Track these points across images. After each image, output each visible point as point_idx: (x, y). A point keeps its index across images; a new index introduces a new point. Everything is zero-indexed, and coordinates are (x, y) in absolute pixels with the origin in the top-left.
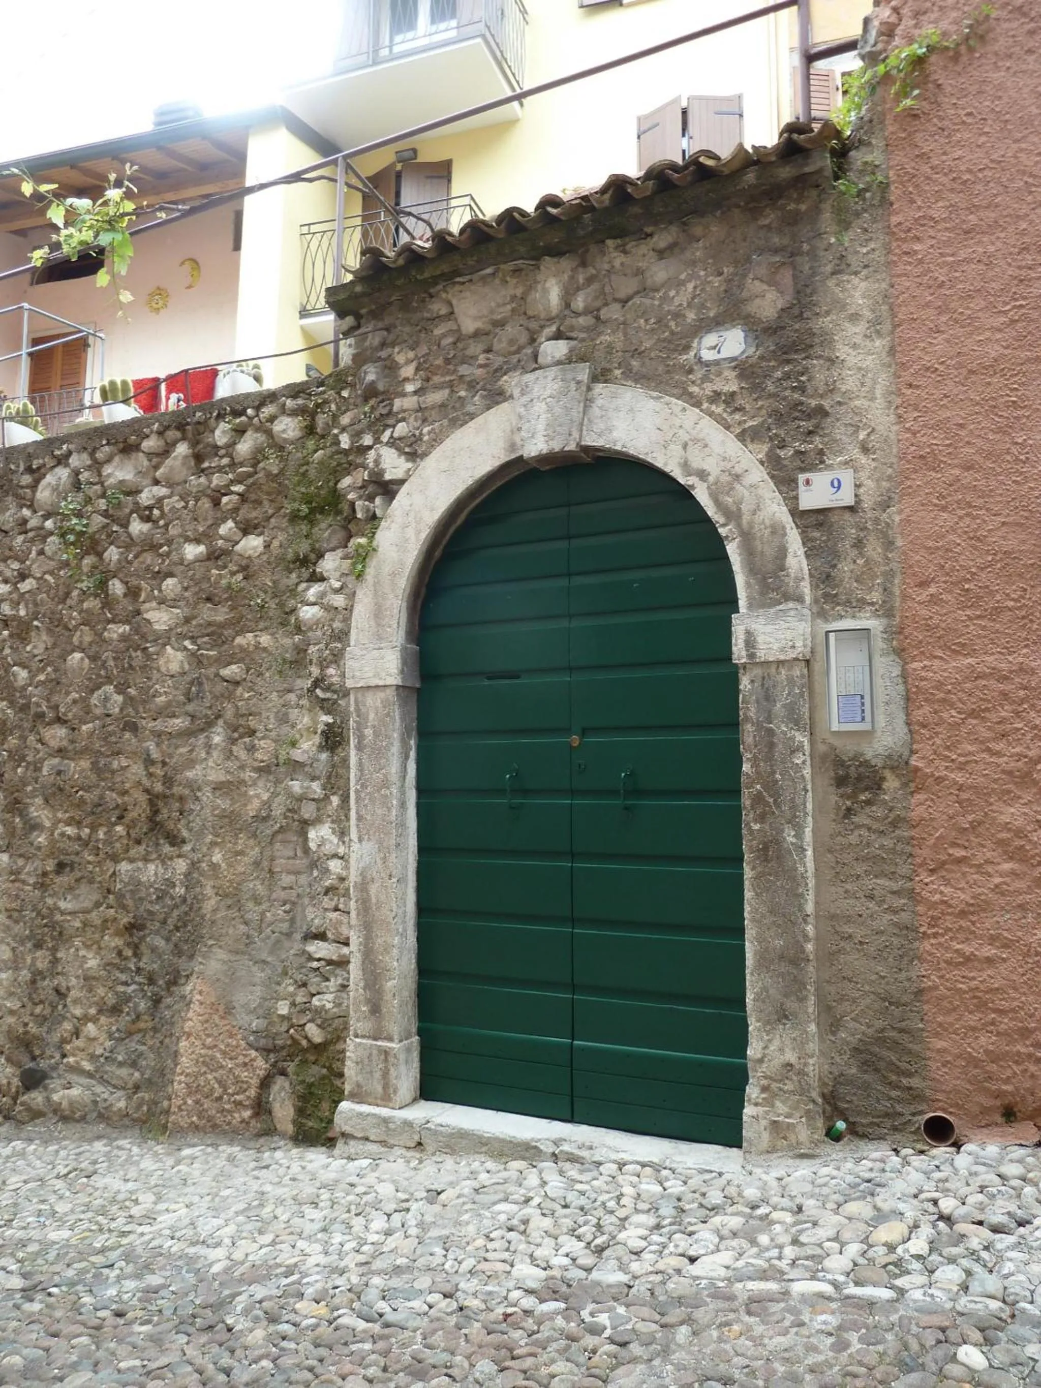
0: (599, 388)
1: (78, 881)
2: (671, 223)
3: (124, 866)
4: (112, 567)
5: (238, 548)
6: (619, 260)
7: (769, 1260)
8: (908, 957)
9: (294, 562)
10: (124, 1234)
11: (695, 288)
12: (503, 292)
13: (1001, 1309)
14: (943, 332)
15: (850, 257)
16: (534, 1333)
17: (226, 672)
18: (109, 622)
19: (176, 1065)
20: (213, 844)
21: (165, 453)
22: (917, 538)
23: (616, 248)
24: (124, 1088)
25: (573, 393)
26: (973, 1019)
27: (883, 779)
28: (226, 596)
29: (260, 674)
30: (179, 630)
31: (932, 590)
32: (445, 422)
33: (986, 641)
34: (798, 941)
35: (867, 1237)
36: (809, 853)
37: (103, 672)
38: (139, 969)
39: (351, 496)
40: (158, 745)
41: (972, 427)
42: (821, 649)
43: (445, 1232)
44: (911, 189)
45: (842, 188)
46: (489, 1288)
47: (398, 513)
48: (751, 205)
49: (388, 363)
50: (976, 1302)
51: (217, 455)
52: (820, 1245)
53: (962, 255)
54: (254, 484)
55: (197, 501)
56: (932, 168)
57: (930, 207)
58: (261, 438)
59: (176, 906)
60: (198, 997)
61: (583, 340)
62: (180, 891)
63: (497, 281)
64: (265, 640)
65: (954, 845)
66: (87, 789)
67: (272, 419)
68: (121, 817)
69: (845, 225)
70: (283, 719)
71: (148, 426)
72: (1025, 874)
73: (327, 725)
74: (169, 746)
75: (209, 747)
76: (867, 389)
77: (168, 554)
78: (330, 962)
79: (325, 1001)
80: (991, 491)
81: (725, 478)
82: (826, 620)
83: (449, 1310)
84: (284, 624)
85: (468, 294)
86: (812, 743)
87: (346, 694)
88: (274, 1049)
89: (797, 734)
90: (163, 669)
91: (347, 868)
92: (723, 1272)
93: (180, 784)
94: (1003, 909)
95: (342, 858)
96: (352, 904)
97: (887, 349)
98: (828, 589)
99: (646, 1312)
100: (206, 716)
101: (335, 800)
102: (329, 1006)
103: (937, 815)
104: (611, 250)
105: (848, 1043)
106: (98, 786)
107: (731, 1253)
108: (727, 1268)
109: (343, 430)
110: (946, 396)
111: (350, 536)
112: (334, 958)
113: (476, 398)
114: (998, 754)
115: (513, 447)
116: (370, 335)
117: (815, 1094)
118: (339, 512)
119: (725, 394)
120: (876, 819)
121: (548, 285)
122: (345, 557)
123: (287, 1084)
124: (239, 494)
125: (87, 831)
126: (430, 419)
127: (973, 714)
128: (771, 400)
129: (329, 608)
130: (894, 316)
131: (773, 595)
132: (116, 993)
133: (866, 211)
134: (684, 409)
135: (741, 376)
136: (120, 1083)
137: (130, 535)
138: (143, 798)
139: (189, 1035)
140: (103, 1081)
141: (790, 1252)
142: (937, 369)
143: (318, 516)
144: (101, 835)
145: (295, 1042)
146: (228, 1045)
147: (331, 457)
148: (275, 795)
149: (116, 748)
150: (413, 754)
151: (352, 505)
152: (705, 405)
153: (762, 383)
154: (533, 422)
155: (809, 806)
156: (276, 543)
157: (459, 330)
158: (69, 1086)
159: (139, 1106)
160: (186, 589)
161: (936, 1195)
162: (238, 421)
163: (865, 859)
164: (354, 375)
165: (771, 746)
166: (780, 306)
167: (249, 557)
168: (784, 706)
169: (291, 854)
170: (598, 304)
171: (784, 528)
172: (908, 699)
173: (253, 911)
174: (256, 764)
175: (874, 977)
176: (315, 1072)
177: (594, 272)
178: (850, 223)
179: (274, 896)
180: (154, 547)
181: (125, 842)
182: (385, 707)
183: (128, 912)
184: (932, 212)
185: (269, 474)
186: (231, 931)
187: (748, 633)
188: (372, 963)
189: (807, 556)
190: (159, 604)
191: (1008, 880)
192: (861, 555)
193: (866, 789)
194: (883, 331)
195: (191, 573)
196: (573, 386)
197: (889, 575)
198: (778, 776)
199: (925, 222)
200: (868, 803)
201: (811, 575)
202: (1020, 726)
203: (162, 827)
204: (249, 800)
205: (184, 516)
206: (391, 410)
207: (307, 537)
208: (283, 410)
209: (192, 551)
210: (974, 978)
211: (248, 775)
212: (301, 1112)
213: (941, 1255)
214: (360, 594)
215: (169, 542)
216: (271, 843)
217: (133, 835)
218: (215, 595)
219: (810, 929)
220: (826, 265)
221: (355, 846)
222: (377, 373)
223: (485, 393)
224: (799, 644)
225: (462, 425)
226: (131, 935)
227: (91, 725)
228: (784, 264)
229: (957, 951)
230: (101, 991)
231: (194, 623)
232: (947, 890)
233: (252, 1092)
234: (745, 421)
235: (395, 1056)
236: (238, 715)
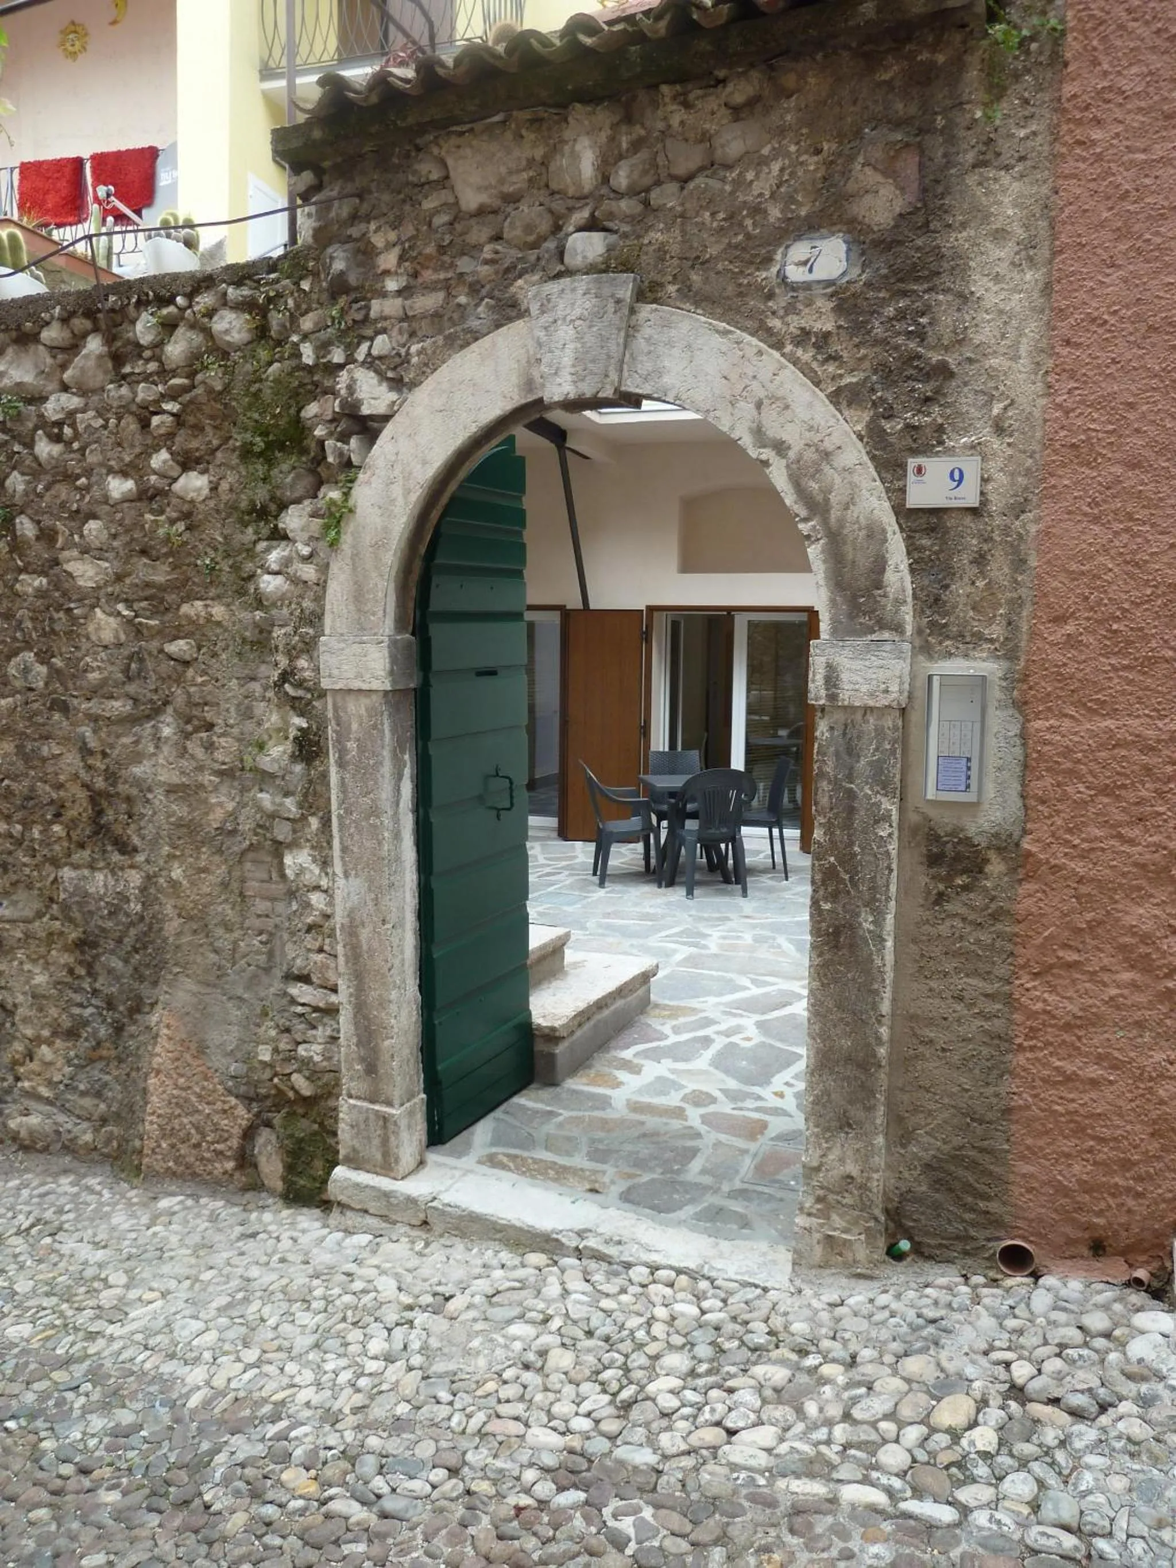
0: (646, 310)
1: (14, 884)
2: (752, 66)
3: (67, 873)
4: (18, 500)
5: (177, 487)
6: (678, 116)
7: (817, 1444)
8: (998, 1070)
9: (250, 513)
10: (92, 1336)
11: (782, 170)
12: (516, 153)
13: (1076, 1548)
14: (1119, 267)
15: (1000, 141)
16: (549, 1540)
17: (172, 648)
18: (21, 571)
19: (146, 1103)
20: (171, 857)
21: (73, 347)
22: (1057, 557)
23: (674, 98)
24: (88, 1119)
25: (610, 315)
26: (1067, 1145)
27: (987, 861)
28: (164, 550)
29: (214, 655)
30: (110, 589)
31: (1070, 628)
32: (440, 340)
33: (1132, 699)
34: (869, 1045)
35: (928, 1415)
36: (889, 944)
37: (18, 635)
38: (95, 992)
39: (319, 432)
40: (95, 732)
41: (1145, 408)
42: (920, 694)
43: (452, 1366)
44: (1095, 43)
45: (1000, 37)
46: (499, 1464)
47: (381, 463)
48: (866, 48)
49: (361, 245)
50: (1049, 1536)
51: (140, 357)
52: (874, 1425)
53: (1158, 151)
54: (191, 402)
55: (119, 419)
56: (1129, 11)
57: (1119, 73)
58: (197, 338)
59: (132, 924)
60: (165, 1031)
61: (625, 236)
62: (135, 907)
63: (509, 135)
64: (218, 611)
65: (1065, 946)
66: (15, 778)
67: (210, 313)
68: (58, 815)
69: (997, 92)
70: (247, 714)
71: (47, 310)
72: (1147, 986)
73: (301, 729)
74: (109, 735)
75: (158, 740)
76: (1008, 342)
77: (87, 488)
78: (316, 1009)
79: (313, 1051)
80: (1161, 499)
81: (810, 455)
82: (931, 658)
83: (454, 1494)
84: (241, 592)
85: (468, 152)
86: (902, 810)
87: (322, 694)
88: (257, 1098)
89: (884, 800)
90: (94, 638)
91: (331, 904)
92: (763, 1460)
93: (126, 782)
94: (1116, 1024)
95: (326, 891)
96: (340, 949)
97: (1040, 285)
98: (936, 617)
99: (676, 1521)
100: (151, 701)
101: (314, 823)
102: (317, 1058)
103: (1049, 910)
104: (667, 100)
105: (920, 1159)
106: (27, 775)
107: (773, 1429)
108: (769, 1451)
109: (305, 337)
110: (1114, 361)
111: (320, 483)
112: (321, 1005)
113: (480, 309)
114: (1131, 842)
115: (529, 384)
116: (336, 203)
117: (878, 1212)
118: (304, 451)
119: (816, 334)
120: (973, 908)
121: (578, 147)
122: (314, 515)
123: (273, 1138)
124: (173, 415)
125: (19, 827)
126: (420, 334)
127: (1105, 791)
128: (877, 349)
129: (295, 580)
130: (1054, 237)
131: (864, 620)
132: (72, 1016)
133: (1028, 71)
134: (760, 353)
135: (839, 310)
136: (84, 1113)
137: (36, 459)
138: (82, 794)
139: (158, 1072)
140: (64, 1109)
141: (840, 1432)
142: (1106, 322)
143: (278, 454)
144: (36, 833)
145: (280, 1092)
146: (203, 1088)
147: (290, 374)
148: (244, 805)
149: (44, 731)
150: (407, 772)
151: (321, 443)
152: (789, 348)
153: (867, 322)
154: (557, 353)
155: (893, 888)
156: (224, 486)
157: (457, 203)
158: (26, 1113)
159: (108, 1142)
160: (114, 536)
161: (1009, 1356)
162: (165, 311)
163: (957, 954)
164: (317, 259)
165: (851, 811)
166: (898, 210)
167: (192, 501)
168: (870, 764)
169: (265, 876)
170: (647, 180)
171: (884, 531)
172: (1025, 766)
173: (224, 940)
174: (216, 766)
175: (955, 1089)
176: (305, 1127)
177: (643, 132)
178: (1005, 89)
179: (247, 924)
180: (69, 478)
181: (66, 844)
182: (370, 716)
183: (76, 926)
184: (1123, 83)
185: (210, 391)
186: (199, 959)
187: (830, 667)
188: (366, 1017)
189: (912, 571)
190: (83, 553)
191: (1126, 992)
192: (982, 573)
193: (964, 872)
194: (1038, 259)
195: (119, 516)
196: (611, 307)
197: (1017, 604)
198: (856, 849)
199: (1111, 96)
200: (966, 888)
201: (915, 596)
202: (1161, 809)
203: (108, 830)
204: (211, 808)
205: (104, 439)
206: (367, 316)
207: (264, 480)
208: (224, 301)
209: (119, 487)
210: (1073, 1100)
211: (207, 778)
212: (290, 1168)
213: (1011, 1455)
214: (334, 568)
215: (88, 472)
216: (240, 862)
217: (75, 838)
218: (152, 547)
219: (884, 1031)
220: (966, 151)
221: (341, 882)
222: (347, 259)
223: (492, 302)
224: (894, 688)
225: (462, 347)
226: (83, 953)
227: (10, 700)
228: (907, 145)
229: (1057, 1069)
230: (53, 1012)
231: (128, 581)
232: (1051, 998)
233: (235, 1143)
234: (841, 376)
235: (395, 1123)
236: (191, 704)
